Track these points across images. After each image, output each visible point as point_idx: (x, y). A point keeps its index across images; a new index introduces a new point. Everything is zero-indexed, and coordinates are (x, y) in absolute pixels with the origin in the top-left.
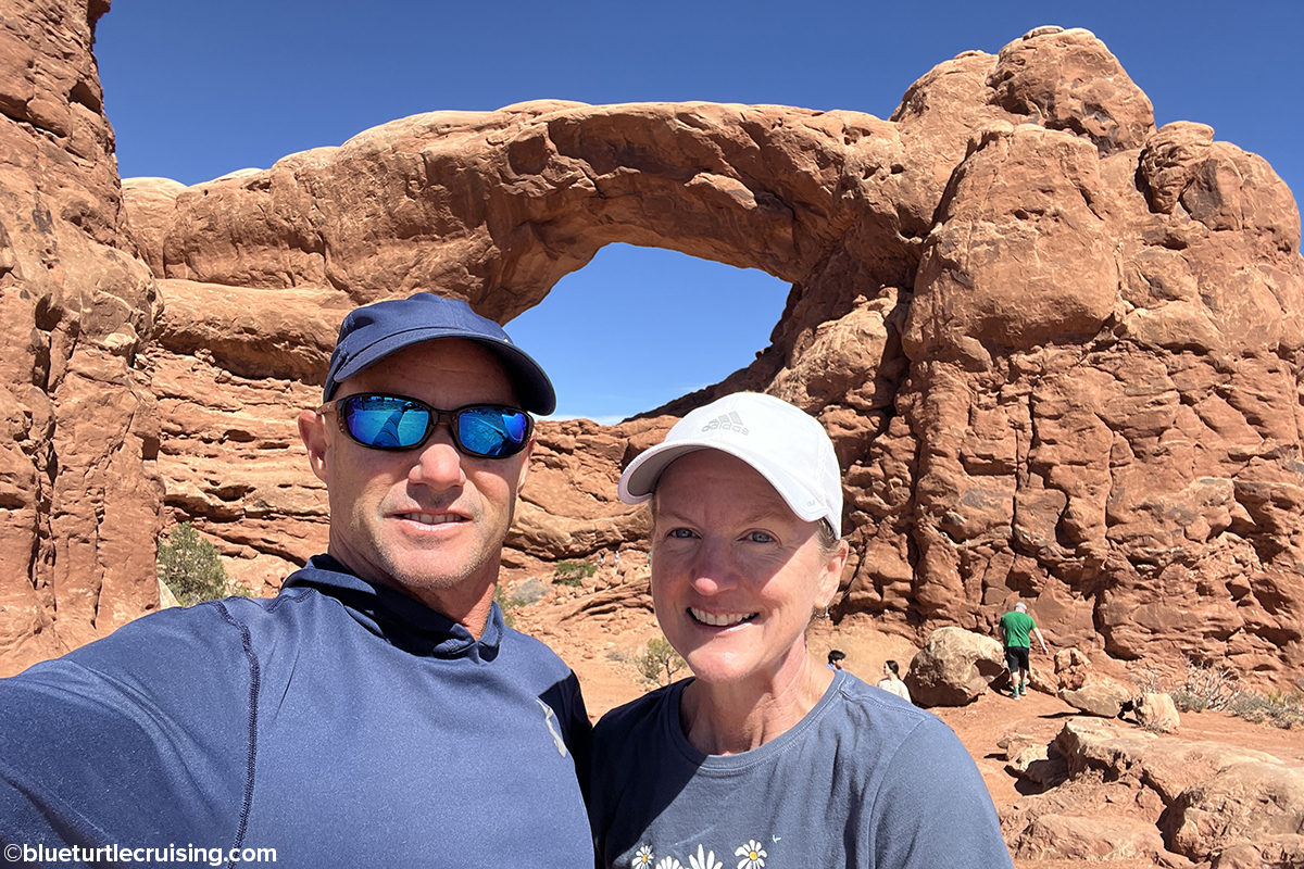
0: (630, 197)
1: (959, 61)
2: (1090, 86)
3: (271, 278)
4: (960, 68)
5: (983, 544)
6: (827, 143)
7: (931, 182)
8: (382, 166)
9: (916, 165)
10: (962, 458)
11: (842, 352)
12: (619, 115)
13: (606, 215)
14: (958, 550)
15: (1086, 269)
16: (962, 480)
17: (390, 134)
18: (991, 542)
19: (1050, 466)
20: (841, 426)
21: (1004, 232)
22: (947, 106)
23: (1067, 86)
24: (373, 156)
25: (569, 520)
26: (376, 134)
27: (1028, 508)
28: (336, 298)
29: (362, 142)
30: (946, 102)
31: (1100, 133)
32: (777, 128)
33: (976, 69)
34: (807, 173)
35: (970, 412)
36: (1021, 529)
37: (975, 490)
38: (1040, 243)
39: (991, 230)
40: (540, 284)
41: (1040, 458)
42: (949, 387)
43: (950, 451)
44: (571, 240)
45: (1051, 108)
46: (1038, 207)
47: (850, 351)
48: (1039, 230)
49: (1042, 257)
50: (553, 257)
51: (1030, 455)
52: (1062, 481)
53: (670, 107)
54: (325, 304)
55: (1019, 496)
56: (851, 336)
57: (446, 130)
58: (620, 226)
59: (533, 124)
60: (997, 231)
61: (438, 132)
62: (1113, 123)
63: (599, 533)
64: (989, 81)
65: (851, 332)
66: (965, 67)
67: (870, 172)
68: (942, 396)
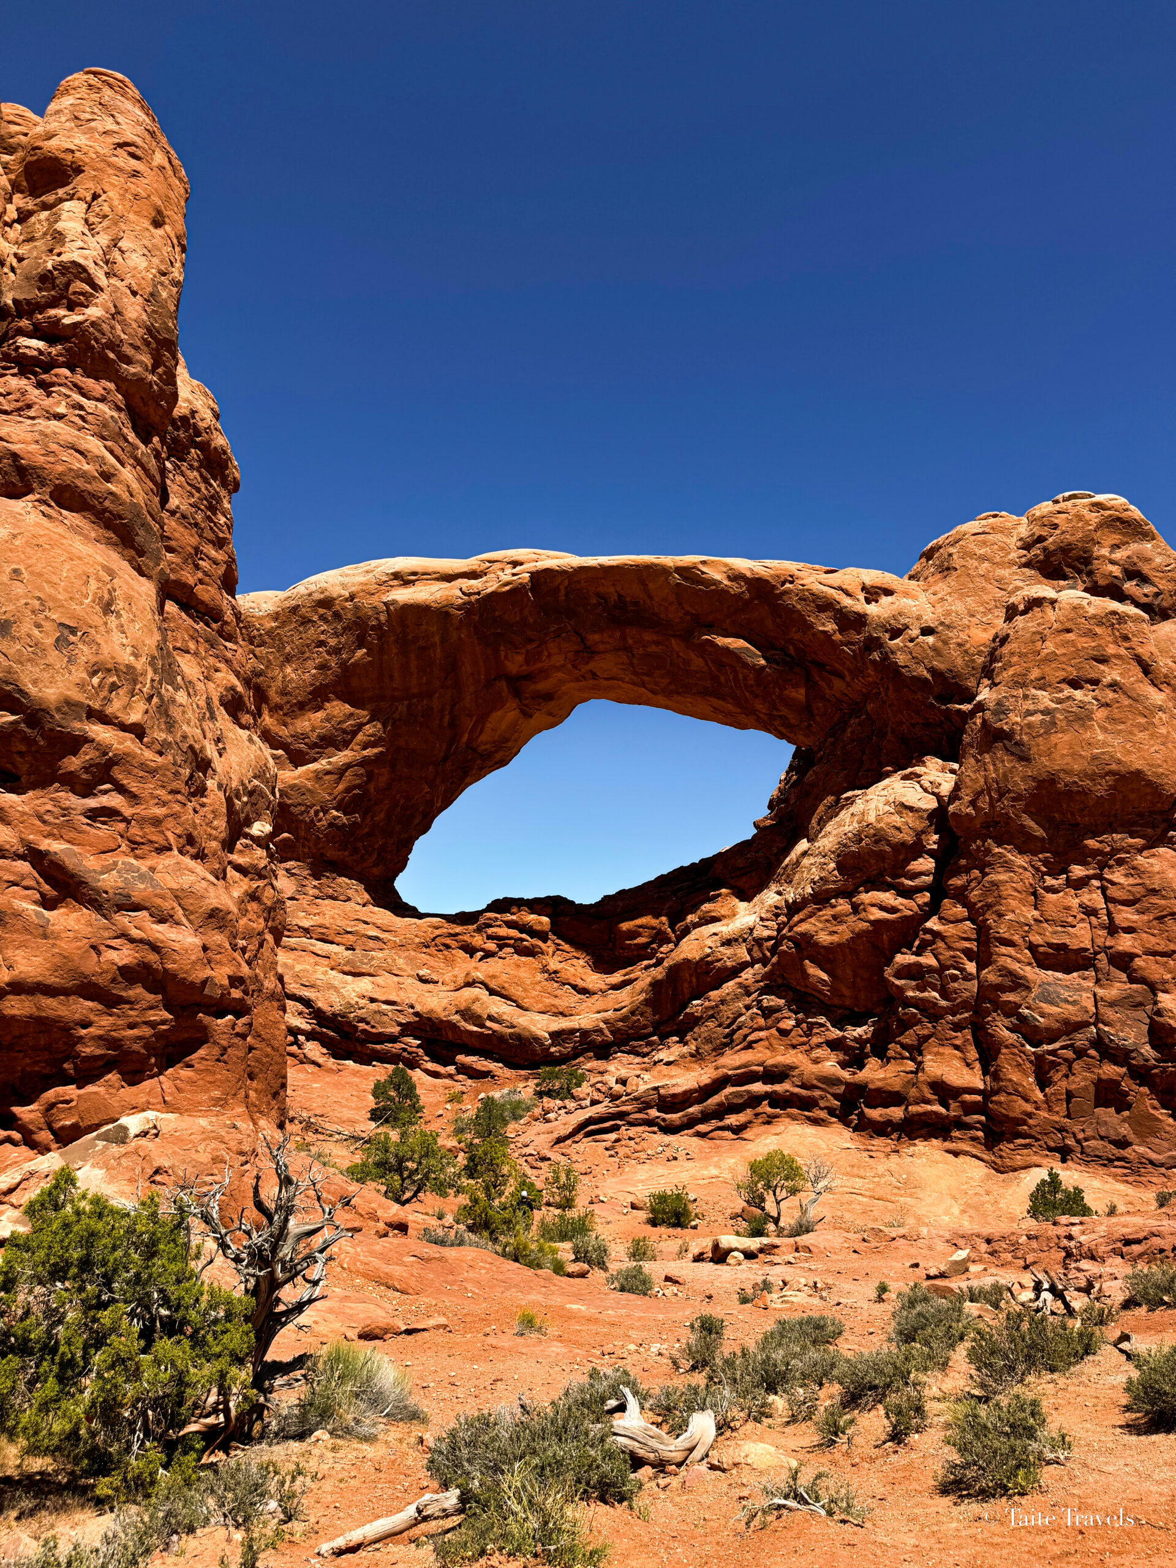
0: (620, 653)
1: (984, 522)
2: (1128, 553)
4: (987, 530)
5: (1063, 1048)
6: (846, 601)
7: (968, 646)
8: (337, 616)
9: (949, 627)
10: (1032, 947)
11: (879, 826)
12: (612, 568)
13: (591, 671)
14: (1034, 1053)
15: (1152, 742)
16: (1033, 973)
17: (346, 580)
18: (1072, 1045)
19: (1132, 956)
20: (882, 908)
21: (1059, 701)
22: (976, 568)
23: (1105, 552)
24: (326, 603)
25: (545, 1017)
26: (330, 580)
27: (1112, 1004)
29: (313, 588)
30: (976, 564)
31: (1144, 600)
32: (788, 585)
33: (1003, 530)
34: (825, 632)
35: (1035, 894)
36: (1106, 1029)
37: (1049, 984)
38: (1099, 714)
39: (1044, 698)
40: (510, 744)
41: (1121, 948)
42: (1008, 866)
43: (1016, 938)
44: (548, 697)
45: (1090, 573)
46: (1093, 675)
47: (888, 824)
48: (1097, 700)
49: (1104, 730)
50: (528, 715)
51: (1108, 944)
52: (1146, 974)
53: (668, 560)
55: (1100, 992)
56: (887, 808)
57: (413, 578)
58: (605, 682)
59: (514, 575)
60: (1052, 701)
61: (403, 579)
62: (1156, 590)
63: (585, 1033)
64: (1019, 544)
65: (887, 803)
66: (993, 528)
67: (896, 633)
68: (1003, 877)
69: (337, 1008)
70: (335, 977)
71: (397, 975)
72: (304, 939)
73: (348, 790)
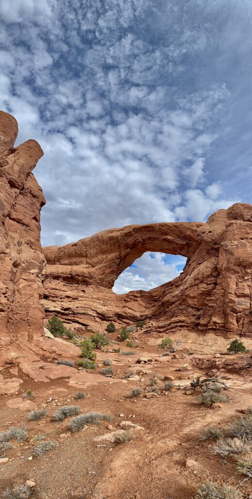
3: (76, 264)
5: (242, 314)
6: (192, 228)
7: (218, 234)
9: (214, 231)
10: (235, 294)
11: (202, 272)
14: (236, 316)
16: (236, 299)
18: (245, 314)
20: (204, 288)
21: (239, 243)
25: (139, 312)
28: (89, 267)
33: (223, 212)
34: (189, 234)
35: (237, 283)
38: (248, 245)
39: (236, 242)
40: (132, 261)
42: (230, 278)
43: (233, 293)
46: (246, 237)
47: (205, 271)
48: (247, 242)
49: (250, 248)
50: (134, 256)
54: (86, 268)
56: (204, 268)
61: (110, 232)
63: (146, 315)
66: (221, 212)
67: (204, 233)
68: (229, 280)
69: (101, 312)
71: (112, 306)
73: (102, 272)
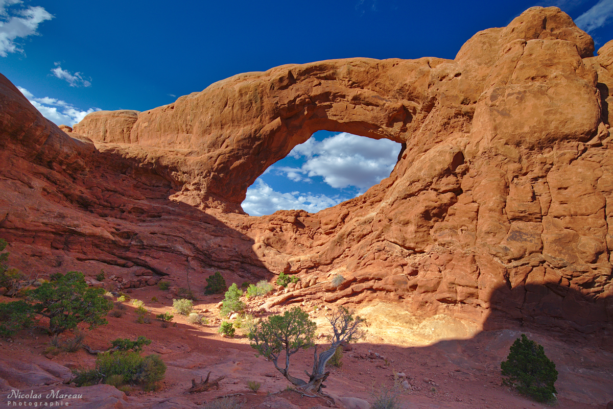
7: (477, 77)
9: (468, 71)
13: (315, 114)
14: (506, 267)
16: (507, 226)
18: (529, 263)
20: (430, 201)
21: (526, 88)
35: (509, 187)
36: (549, 255)
37: (516, 231)
38: (549, 91)
39: (518, 87)
40: (284, 148)
41: (557, 212)
46: (546, 74)
48: (547, 85)
49: (551, 98)
50: (290, 134)
51: (550, 211)
55: (546, 235)
63: (303, 262)
65: (436, 153)
69: (205, 248)
70: (207, 236)
71: (232, 237)
72: (198, 222)
73: (219, 165)
